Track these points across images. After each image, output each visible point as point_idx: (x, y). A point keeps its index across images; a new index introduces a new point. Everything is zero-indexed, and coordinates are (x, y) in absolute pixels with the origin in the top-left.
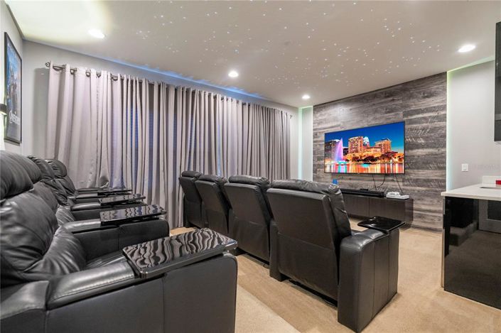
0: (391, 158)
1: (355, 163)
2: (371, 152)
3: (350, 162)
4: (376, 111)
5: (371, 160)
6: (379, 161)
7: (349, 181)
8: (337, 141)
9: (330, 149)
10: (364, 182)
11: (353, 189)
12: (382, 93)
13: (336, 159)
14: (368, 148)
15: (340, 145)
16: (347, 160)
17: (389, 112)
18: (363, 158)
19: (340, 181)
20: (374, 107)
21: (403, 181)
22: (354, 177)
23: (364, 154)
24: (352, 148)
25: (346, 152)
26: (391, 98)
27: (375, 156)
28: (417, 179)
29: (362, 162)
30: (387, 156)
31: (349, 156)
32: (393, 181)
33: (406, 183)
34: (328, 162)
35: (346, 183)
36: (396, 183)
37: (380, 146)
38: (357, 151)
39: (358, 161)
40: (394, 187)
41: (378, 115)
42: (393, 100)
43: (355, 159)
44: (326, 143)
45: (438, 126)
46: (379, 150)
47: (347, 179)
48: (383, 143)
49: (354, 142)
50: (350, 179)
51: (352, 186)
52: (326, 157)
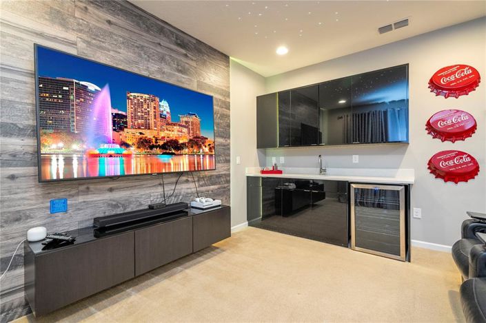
0: (200, 147)
1: (143, 151)
2: (174, 133)
3: (133, 150)
5: (172, 147)
6: (187, 150)
7: (108, 196)
8: (92, 87)
9: (66, 105)
10: (142, 192)
11: (120, 211)
13: (90, 138)
14: (168, 124)
16: (127, 146)
17: (180, 71)
18: (161, 143)
19: (81, 199)
21: (198, 181)
22: (121, 184)
23: (162, 134)
24: (135, 117)
25: (119, 123)
26: (184, 51)
27: (181, 141)
29: (158, 151)
30: (196, 142)
31: (129, 135)
32: (187, 181)
33: (201, 183)
34: (53, 146)
35: (99, 204)
36: (192, 185)
37: (187, 125)
38: (148, 127)
39: (152, 147)
41: (166, 69)
42: (186, 56)
43: (144, 143)
46: (185, 130)
47: (101, 191)
48: (191, 119)
49: (140, 105)
50: (111, 190)
51: (116, 206)
52: (45, 126)
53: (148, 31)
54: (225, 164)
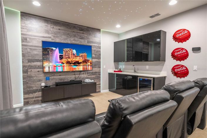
0: (87, 63)
1: (68, 65)
2: (77, 59)
3: (65, 64)
4: (75, 36)
5: (77, 63)
6: (82, 64)
7: (59, 77)
8: (54, 49)
9: (48, 54)
11: (62, 81)
12: (78, 27)
13: (54, 62)
14: (76, 56)
15: (57, 52)
16: (63, 63)
17: (81, 39)
18: (73, 62)
19: (53, 77)
20: (74, 33)
21: (88, 74)
22: (63, 74)
23: (74, 60)
24: (65, 55)
25: (61, 57)
26: (82, 32)
27: (80, 61)
28: (92, 72)
29: (72, 64)
30: (85, 61)
31: (64, 60)
32: (83, 74)
33: (89, 75)
34: (46, 64)
35: (57, 78)
36: (85, 75)
37: (82, 56)
38: (69, 58)
39: (70, 64)
40: (84, 77)
41: (76, 39)
42: (83, 33)
43: (68, 63)
44: (43, 49)
45: (98, 50)
46: (81, 58)
47: (57, 76)
48: (83, 54)
49: (67, 52)
50: (60, 75)
51: (61, 80)
52: (44, 60)
53: (70, 29)
54: (99, 68)
